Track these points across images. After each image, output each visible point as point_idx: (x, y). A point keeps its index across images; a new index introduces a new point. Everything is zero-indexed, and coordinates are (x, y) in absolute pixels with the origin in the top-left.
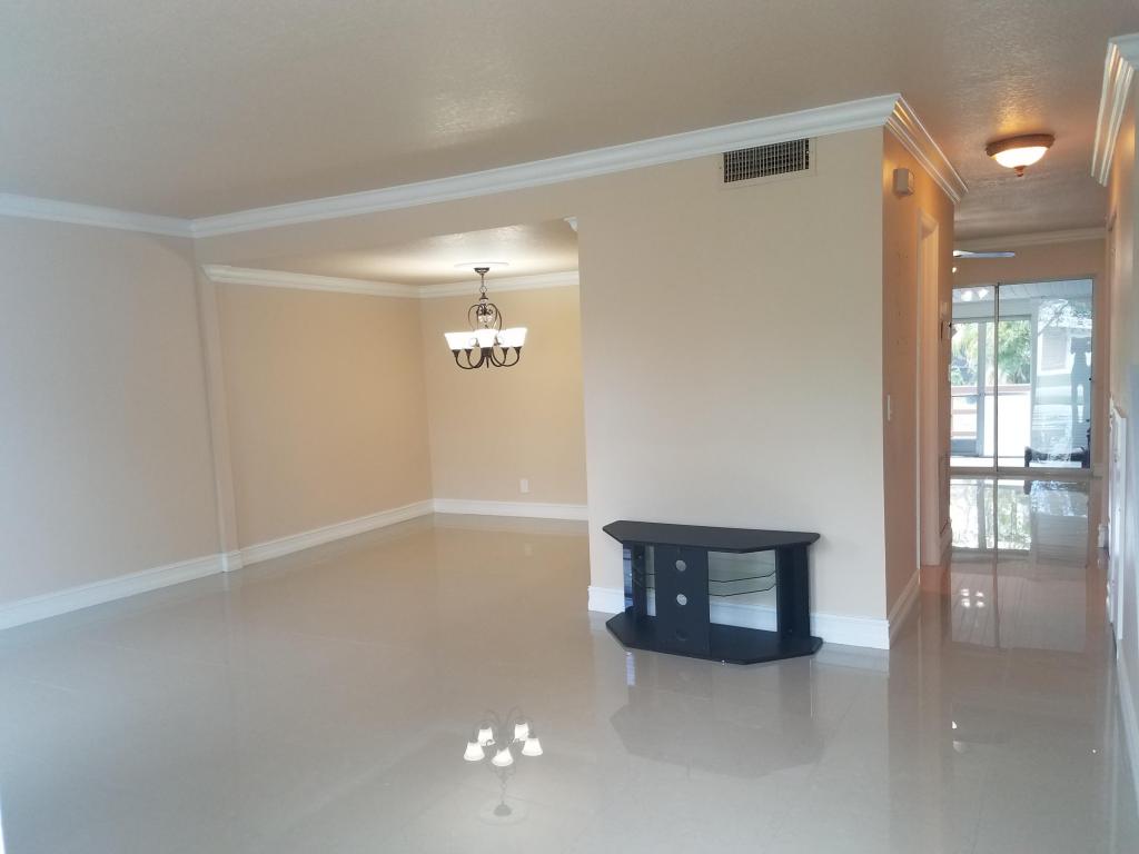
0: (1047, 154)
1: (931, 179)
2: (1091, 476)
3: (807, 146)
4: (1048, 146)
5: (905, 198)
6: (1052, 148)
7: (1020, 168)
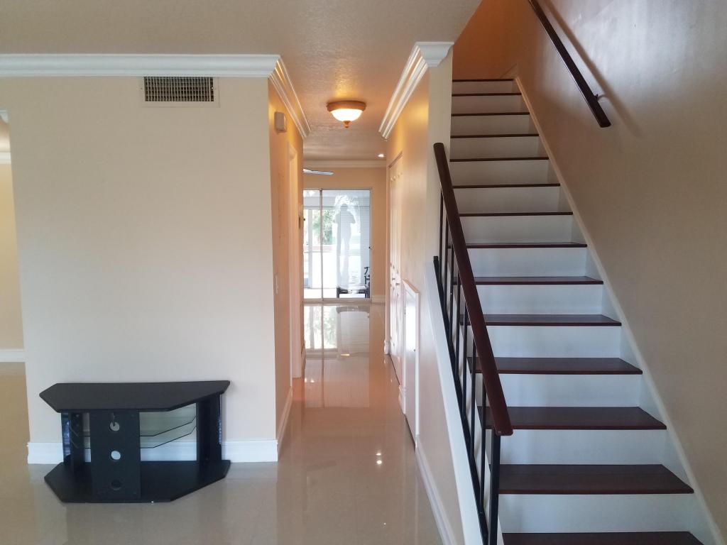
0: (362, 115)
1: (293, 122)
2: (371, 302)
3: (212, 83)
4: (363, 109)
5: (281, 134)
6: (365, 111)
7: (347, 122)
